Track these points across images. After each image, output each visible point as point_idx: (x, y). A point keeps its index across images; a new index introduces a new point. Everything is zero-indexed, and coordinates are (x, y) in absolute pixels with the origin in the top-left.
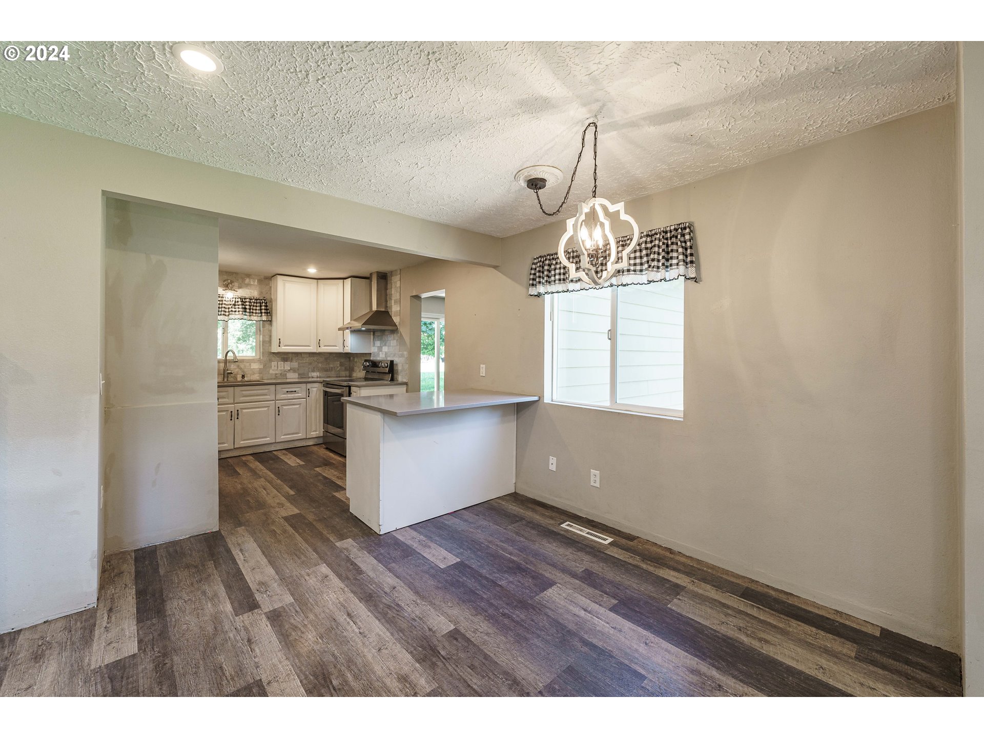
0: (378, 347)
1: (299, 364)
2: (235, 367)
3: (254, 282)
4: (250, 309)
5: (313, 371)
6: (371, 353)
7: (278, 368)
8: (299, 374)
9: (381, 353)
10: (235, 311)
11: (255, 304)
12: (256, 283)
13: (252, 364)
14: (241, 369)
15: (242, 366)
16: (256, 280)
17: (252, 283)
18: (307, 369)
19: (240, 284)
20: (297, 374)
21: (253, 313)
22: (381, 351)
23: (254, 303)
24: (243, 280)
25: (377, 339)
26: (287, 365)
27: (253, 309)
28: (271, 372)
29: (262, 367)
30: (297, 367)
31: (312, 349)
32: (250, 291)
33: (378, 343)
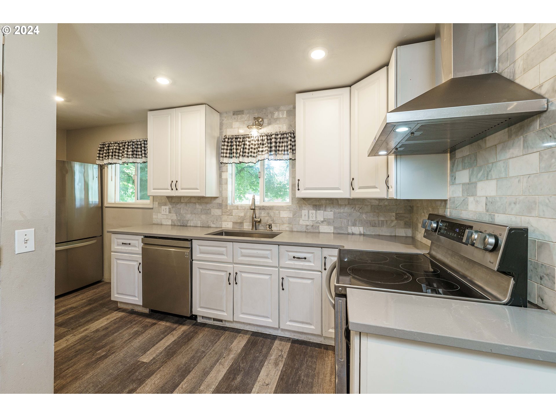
0: (464, 184)
1: (334, 213)
2: (265, 215)
3: (283, 114)
4: (276, 147)
5: (354, 225)
6: (445, 201)
7: (309, 218)
8: (335, 228)
9: (471, 199)
10: (262, 151)
11: (282, 140)
12: (285, 116)
13: (281, 212)
14: (270, 217)
15: (272, 214)
16: (285, 112)
17: (281, 116)
18: (345, 221)
19: (270, 119)
20: (332, 228)
21: (279, 150)
22: (474, 195)
23: (280, 139)
24: (272, 114)
25: (460, 167)
26: (320, 215)
27: (279, 147)
28: (301, 222)
29: (291, 216)
30: (332, 218)
31: (344, 193)
32: (279, 125)
33: (463, 176)
